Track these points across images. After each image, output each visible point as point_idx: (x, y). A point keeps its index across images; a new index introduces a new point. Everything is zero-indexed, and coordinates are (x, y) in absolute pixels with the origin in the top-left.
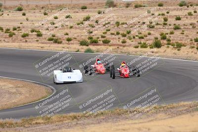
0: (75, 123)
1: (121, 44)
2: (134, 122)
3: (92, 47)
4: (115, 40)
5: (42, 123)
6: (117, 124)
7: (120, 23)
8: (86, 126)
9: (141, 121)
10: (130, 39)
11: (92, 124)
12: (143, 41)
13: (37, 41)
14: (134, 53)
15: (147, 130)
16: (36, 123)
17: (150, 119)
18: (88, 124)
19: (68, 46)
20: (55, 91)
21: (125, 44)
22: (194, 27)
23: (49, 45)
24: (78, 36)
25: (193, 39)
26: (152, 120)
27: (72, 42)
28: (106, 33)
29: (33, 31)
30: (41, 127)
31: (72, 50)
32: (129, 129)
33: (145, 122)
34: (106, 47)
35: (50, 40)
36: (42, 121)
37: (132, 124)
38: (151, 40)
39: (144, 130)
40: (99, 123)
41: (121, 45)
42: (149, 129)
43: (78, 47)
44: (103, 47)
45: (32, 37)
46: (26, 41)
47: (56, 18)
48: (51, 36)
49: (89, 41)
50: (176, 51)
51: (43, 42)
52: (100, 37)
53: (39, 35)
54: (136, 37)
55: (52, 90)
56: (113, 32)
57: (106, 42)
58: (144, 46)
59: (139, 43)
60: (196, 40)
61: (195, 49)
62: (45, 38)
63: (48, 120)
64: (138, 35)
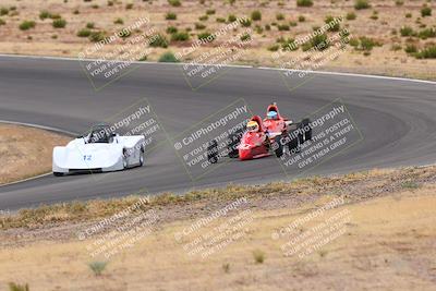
2: (268, 214)
3: (175, 50)
5: (67, 219)
8: (164, 226)
9: (285, 212)
10: (260, 31)
11: (177, 219)
12: (287, 36)
13: (55, 37)
14: (268, 62)
16: (53, 219)
17: (306, 207)
18: (169, 220)
22: (399, 4)
23: (80, 46)
25: (398, 29)
26: (308, 211)
28: (205, 18)
29: (44, 16)
30: (64, 228)
32: (258, 230)
33: (293, 215)
35: (83, 34)
36: (66, 215)
37: (265, 218)
38: (307, 32)
40: (191, 217)
45: (43, 30)
46: (30, 38)
48: (84, 26)
49: (169, 37)
50: (360, 57)
51: (66, 39)
52: (193, 27)
53: (59, 25)
54: (273, 28)
56: (221, 16)
59: (278, 41)
60: (406, 33)
61: (403, 51)
62: (72, 32)
63: (80, 214)
64: (276, 21)
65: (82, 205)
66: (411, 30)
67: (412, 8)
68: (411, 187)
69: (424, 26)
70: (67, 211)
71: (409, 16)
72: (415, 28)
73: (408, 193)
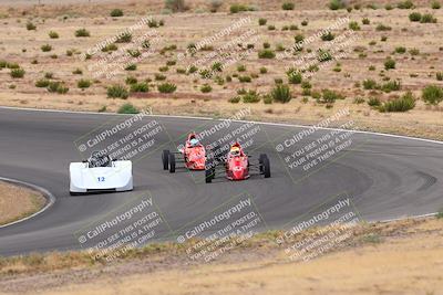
0: (97, 271)
1: (201, 93)
2: (228, 267)
3: (135, 102)
4: (188, 85)
5: (24, 271)
6: (191, 272)
7: (198, 47)
8: (123, 279)
9: (246, 266)
10: (221, 83)
11: (136, 272)
12: (248, 88)
13: (13, 87)
14: (228, 114)
15: (259, 286)
16: (11, 271)
17: (266, 261)
18: (127, 273)
19: (81, 98)
20: (52, 200)
21: (208, 94)
22: (362, 56)
23: (38, 96)
24: (104, 77)
25: (361, 82)
26: (269, 265)
27: (90, 89)
28: (166, 69)
29: (2, 66)
30: (22, 280)
31: (91, 107)
32: (219, 285)
33: (254, 269)
34: (166, 100)
35: (41, 85)
36: (23, 267)
37: (224, 272)
38: (268, 84)
39: (253, 286)
40: (150, 271)
41: (199, 97)
42: (262, 285)
43: (103, 100)
44: (160, 102)
45: (1, 79)
47: (54, 36)
48: (43, 75)
49: (128, 88)
50: (323, 109)
51: (24, 89)
52: (153, 78)
53: (17, 75)
54: (233, 79)
55: (46, 197)
56: (182, 67)
57: (167, 90)
58: (252, 98)
59: (240, 93)
60: (369, 85)
61: (366, 104)
62: (30, 82)
63: (37, 266)
64: (237, 73)
65: (40, 256)
66: (374, 83)
67: (376, 61)
68: (374, 241)
69: (388, 79)
70: (25, 263)
71: (372, 69)
72: (379, 81)
73: (370, 248)
